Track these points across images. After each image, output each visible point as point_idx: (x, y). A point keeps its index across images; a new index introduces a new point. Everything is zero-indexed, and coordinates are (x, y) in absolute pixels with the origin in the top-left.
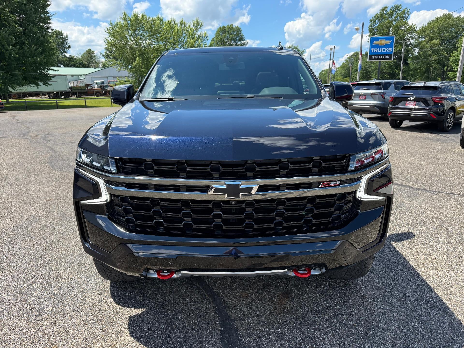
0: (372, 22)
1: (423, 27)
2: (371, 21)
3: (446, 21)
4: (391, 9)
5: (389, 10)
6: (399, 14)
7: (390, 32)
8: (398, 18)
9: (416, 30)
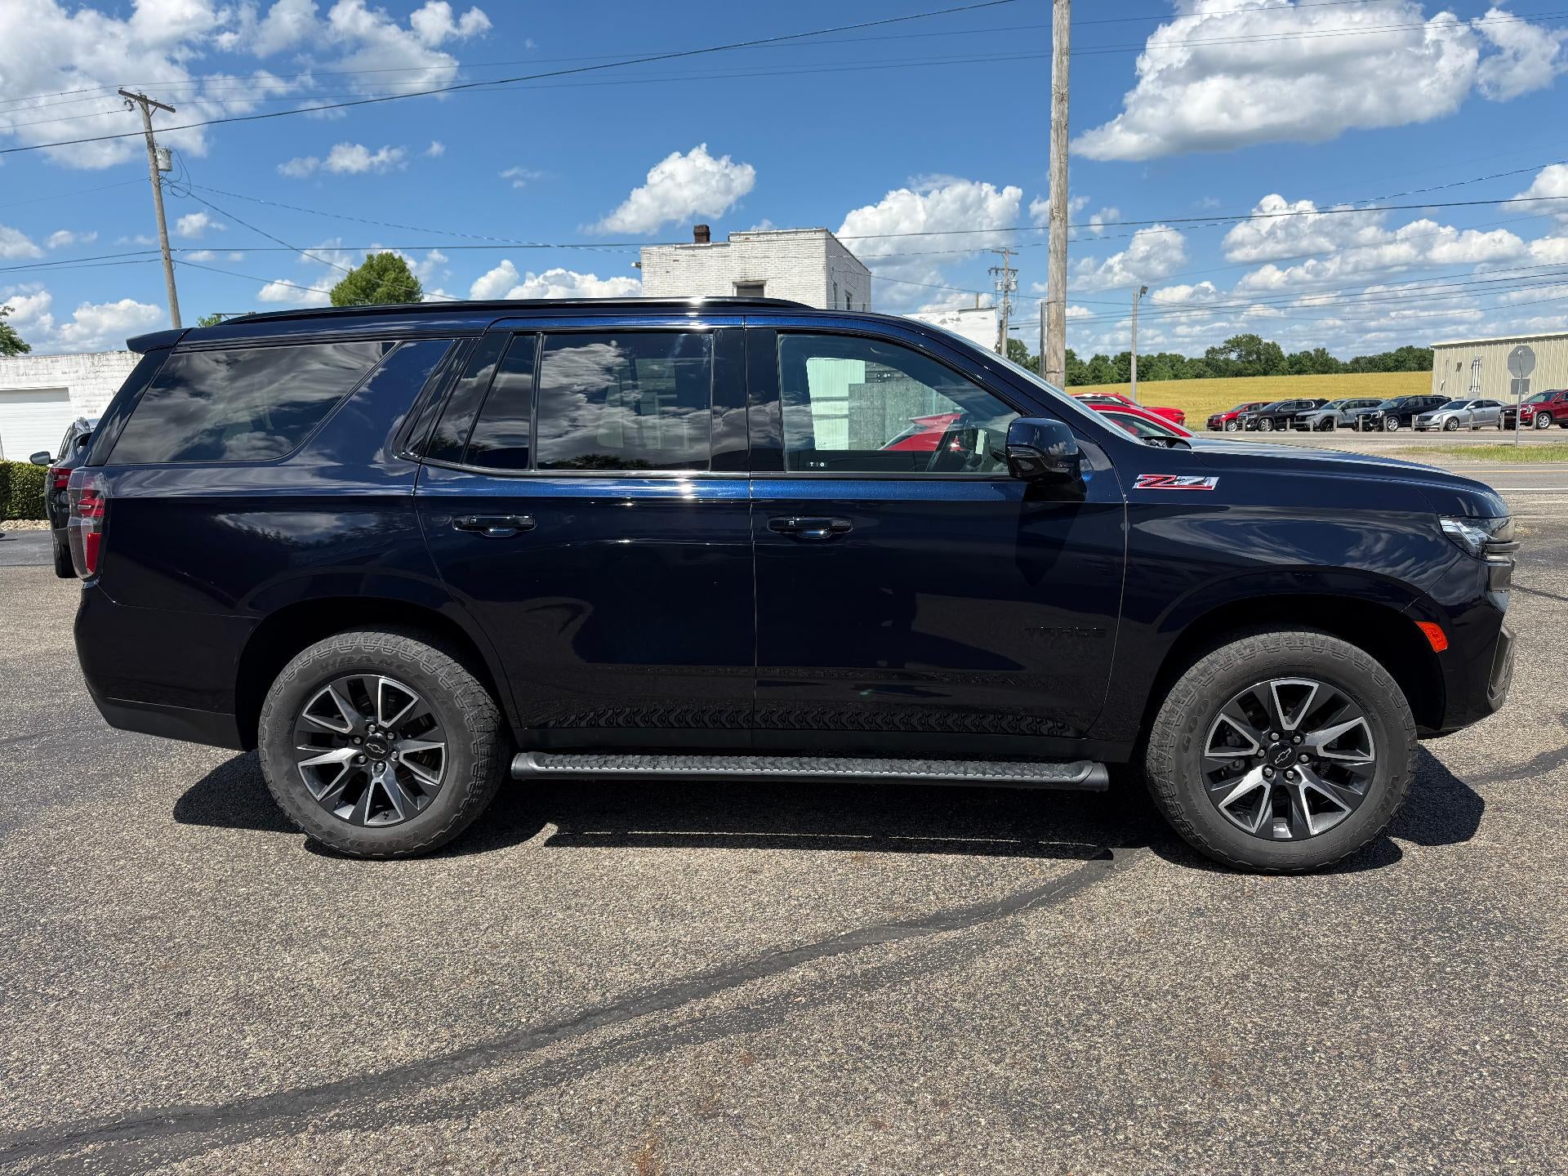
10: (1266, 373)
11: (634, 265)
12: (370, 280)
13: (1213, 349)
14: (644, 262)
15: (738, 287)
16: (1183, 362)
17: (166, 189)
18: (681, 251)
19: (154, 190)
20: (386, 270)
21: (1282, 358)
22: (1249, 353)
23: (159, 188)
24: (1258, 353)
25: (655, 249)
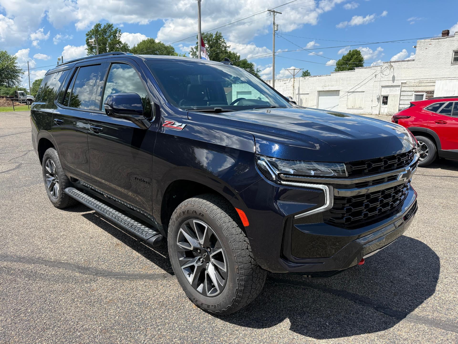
0: (89, 36)
1: (134, 47)
2: (87, 35)
3: (151, 44)
4: (104, 27)
5: (102, 27)
6: (112, 32)
7: (107, 48)
8: (112, 36)
9: (130, 49)
11: (413, 47)
12: (348, 58)
14: (418, 45)
15: (455, 52)
17: (276, 36)
18: (433, 40)
19: (273, 36)
20: (354, 55)
23: (274, 35)
25: (423, 41)
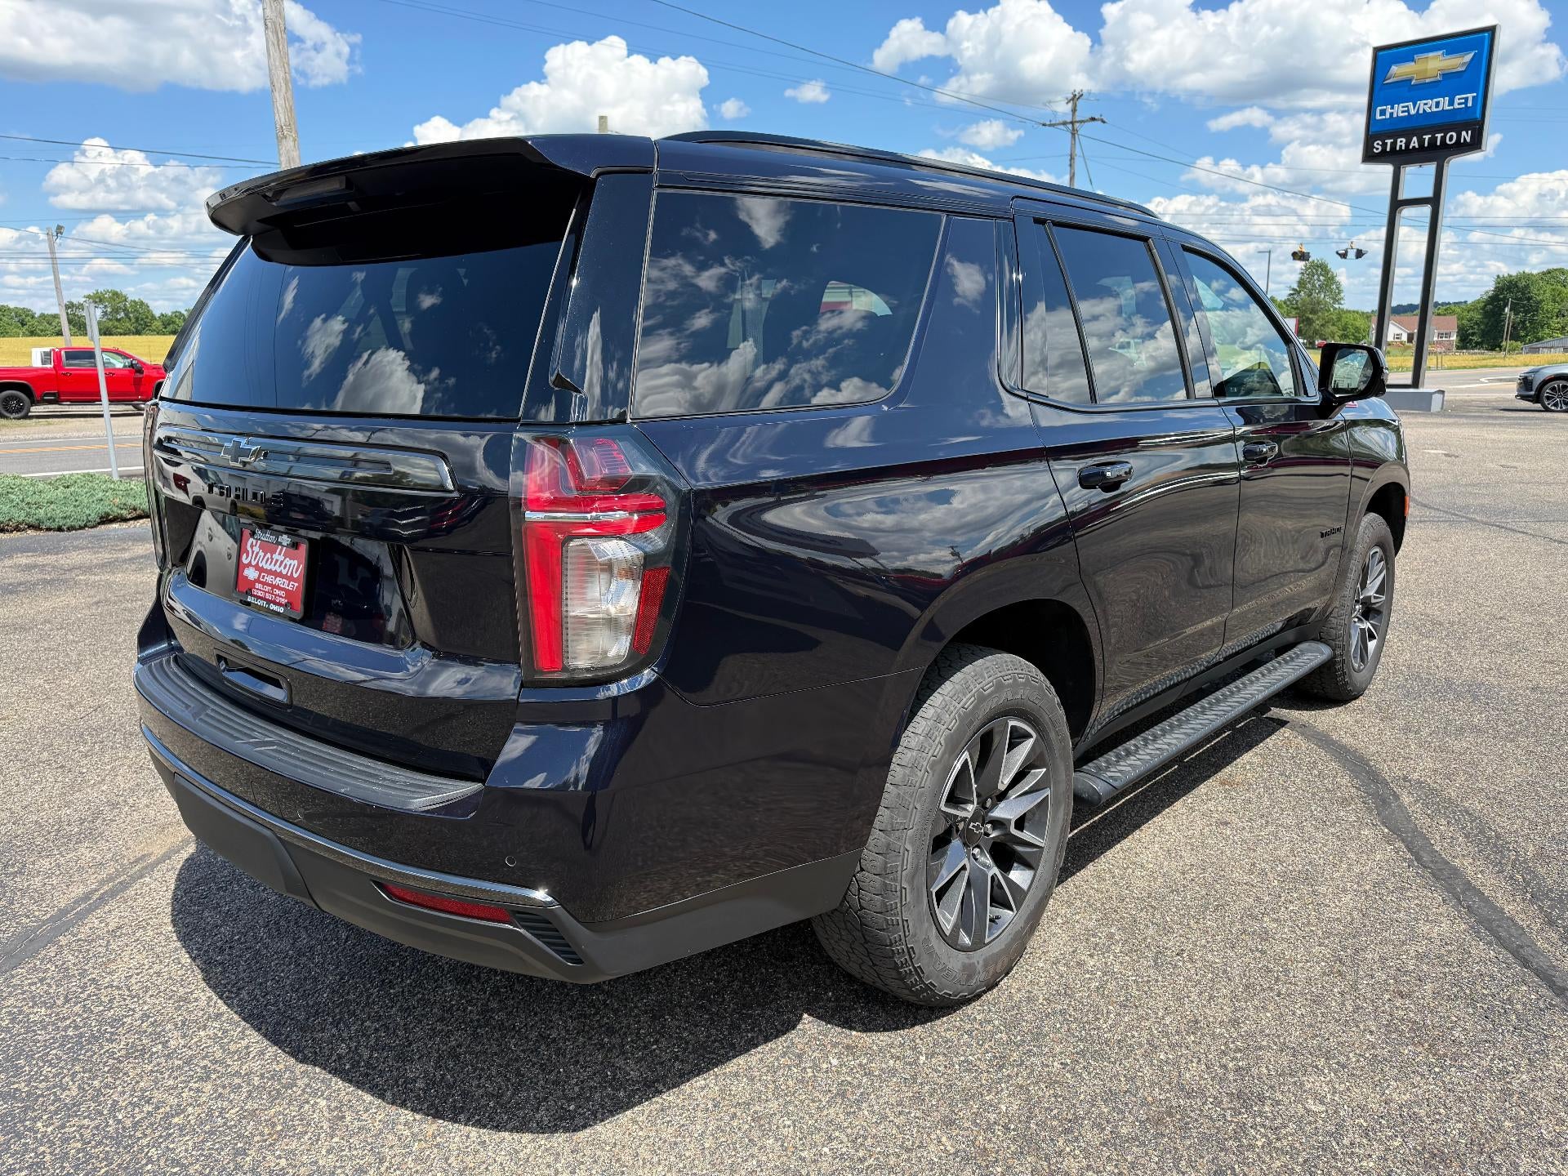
10: (138, 333)
13: (72, 303)
16: (33, 317)
21: (153, 317)
22: (116, 310)
24: (125, 310)
